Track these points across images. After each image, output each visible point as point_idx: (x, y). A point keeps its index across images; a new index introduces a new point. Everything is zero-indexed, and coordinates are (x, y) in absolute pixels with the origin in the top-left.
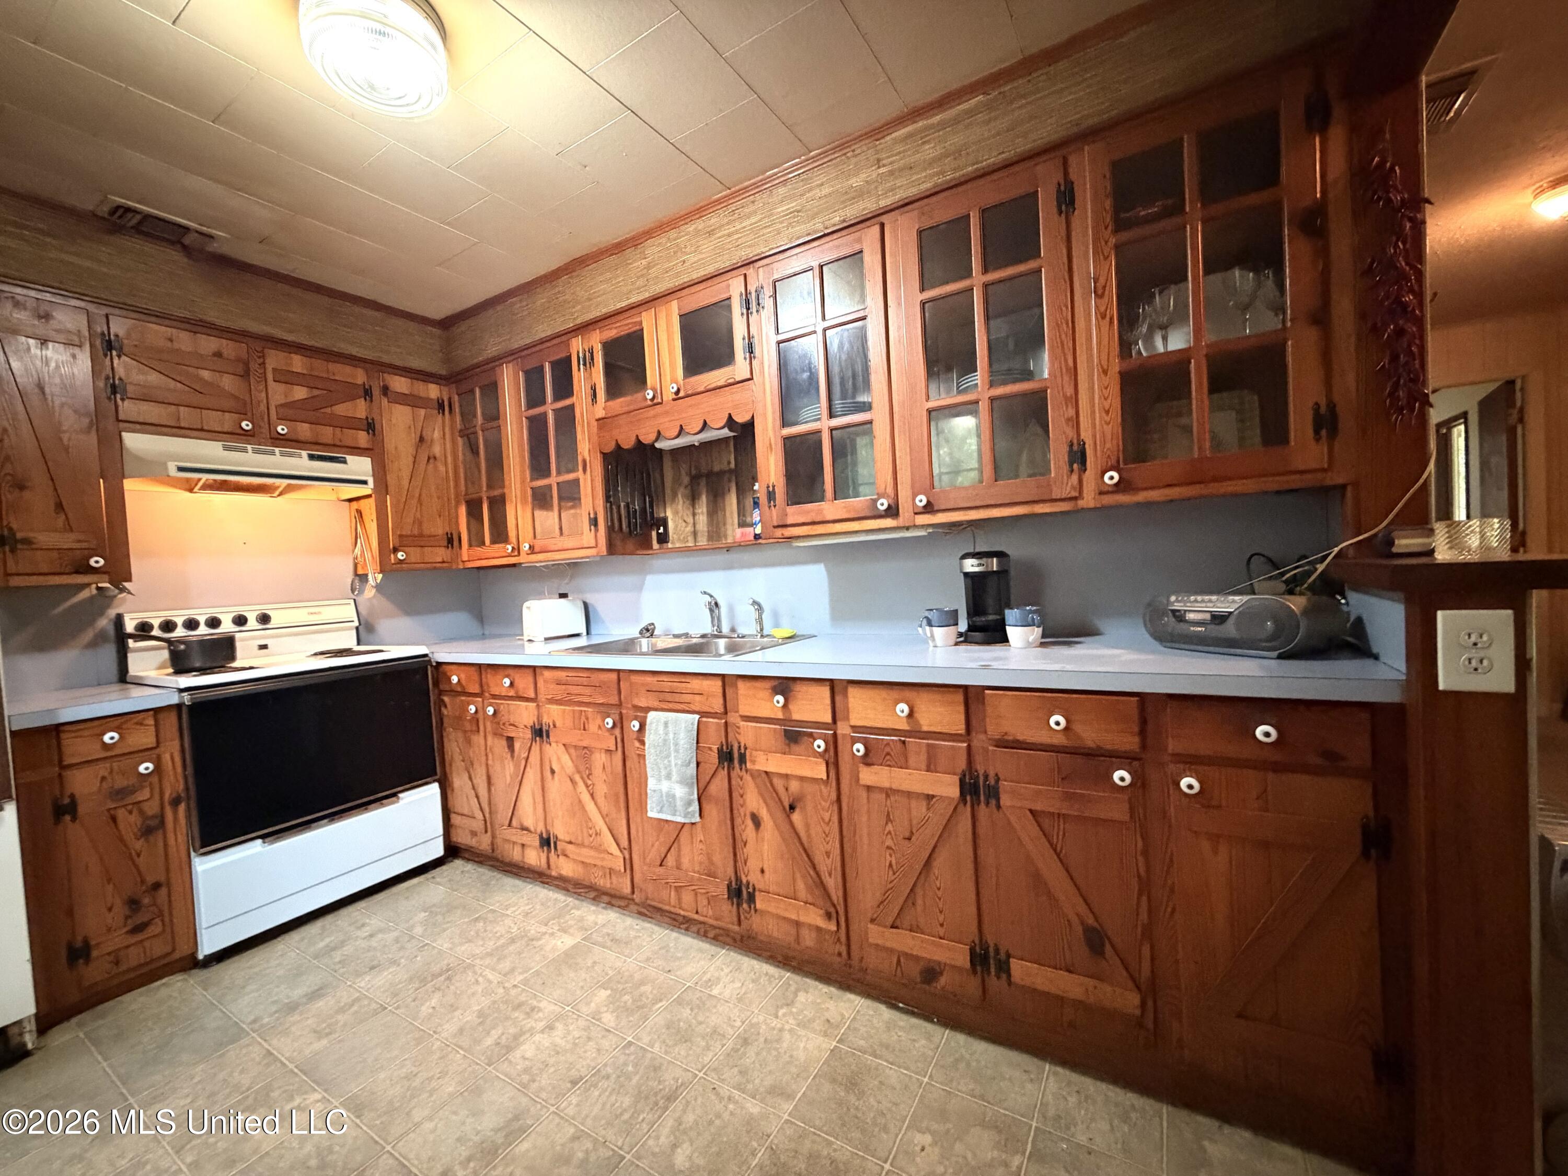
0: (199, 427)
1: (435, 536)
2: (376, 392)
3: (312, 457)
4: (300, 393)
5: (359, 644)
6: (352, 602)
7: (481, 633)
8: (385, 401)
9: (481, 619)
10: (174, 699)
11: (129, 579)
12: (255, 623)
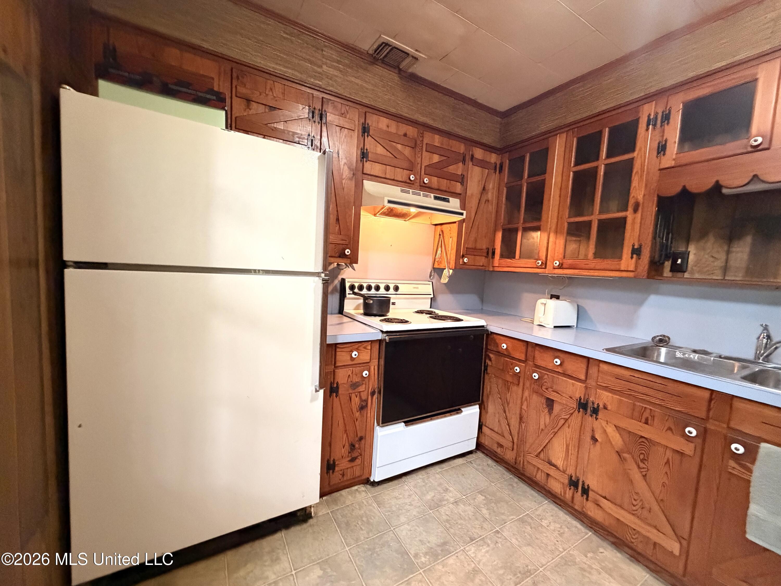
0: (393, 178)
1: (481, 249)
2: (468, 158)
3: (436, 198)
4: (436, 158)
5: (431, 308)
6: (431, 283)
7: (481, 308)
8: (471, 164)
9: (482, 300)
10: (380, 336)
11: (357, 263)
12: (393, 291)
